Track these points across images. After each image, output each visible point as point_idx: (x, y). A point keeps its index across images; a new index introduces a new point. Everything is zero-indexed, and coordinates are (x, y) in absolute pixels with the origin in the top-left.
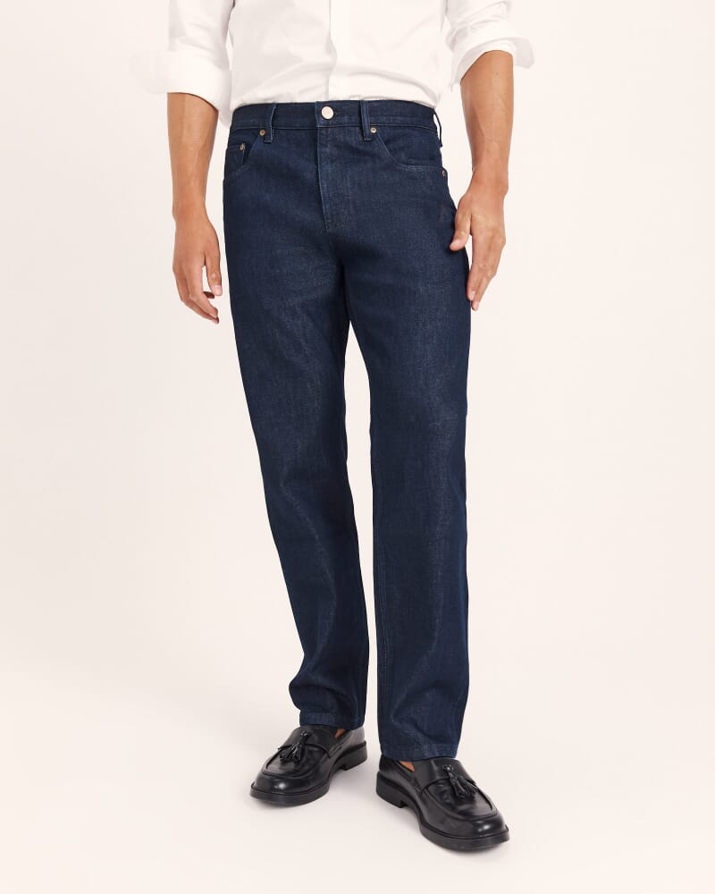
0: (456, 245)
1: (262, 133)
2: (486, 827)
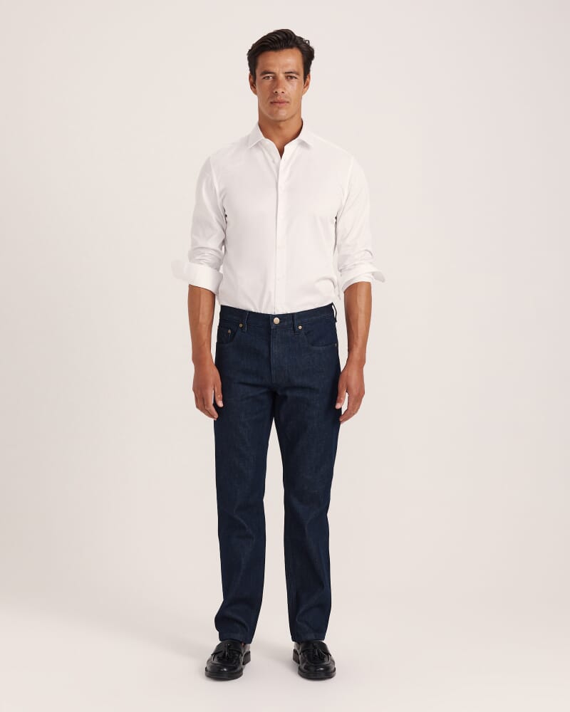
0: (338, 406)
1: (241, 325)
2: (322, 669)
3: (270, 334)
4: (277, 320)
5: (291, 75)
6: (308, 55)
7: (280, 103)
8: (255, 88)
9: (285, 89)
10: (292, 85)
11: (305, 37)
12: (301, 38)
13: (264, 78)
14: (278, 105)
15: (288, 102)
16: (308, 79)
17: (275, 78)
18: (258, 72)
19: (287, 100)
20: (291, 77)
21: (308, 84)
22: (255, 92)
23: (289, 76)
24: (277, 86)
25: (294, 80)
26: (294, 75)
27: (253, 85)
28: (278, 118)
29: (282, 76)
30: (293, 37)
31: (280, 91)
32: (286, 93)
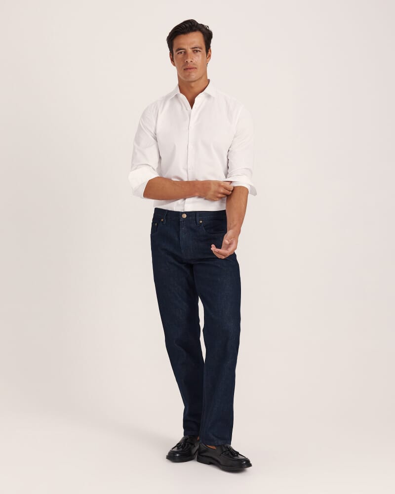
3: (179, 225)
4: (185, 216)
5: (196, 49)
6: (208, 36)
7: (190, 69)
8: (173, 61)
9: (193, 59)
10: (198, 56)
11: (205, 24)
12: (202, 25)
13: (178, 53)
14: (189, 70)
15: (196, 68)
16: (209, 52)
17: (185, 53)
18: (174, 50)
19: (195, 66)
20: (197, 51)
21: (210, 56)
22: (174, 65)
23: (195, 50)
24: (187, 58)
25: (199, 53)
26: (198, 49)
27: (172, 60)
28: (190, 80)
29: (190, 51)
30: (196, 24)
31: (189, 60)
32: (194, 61)
